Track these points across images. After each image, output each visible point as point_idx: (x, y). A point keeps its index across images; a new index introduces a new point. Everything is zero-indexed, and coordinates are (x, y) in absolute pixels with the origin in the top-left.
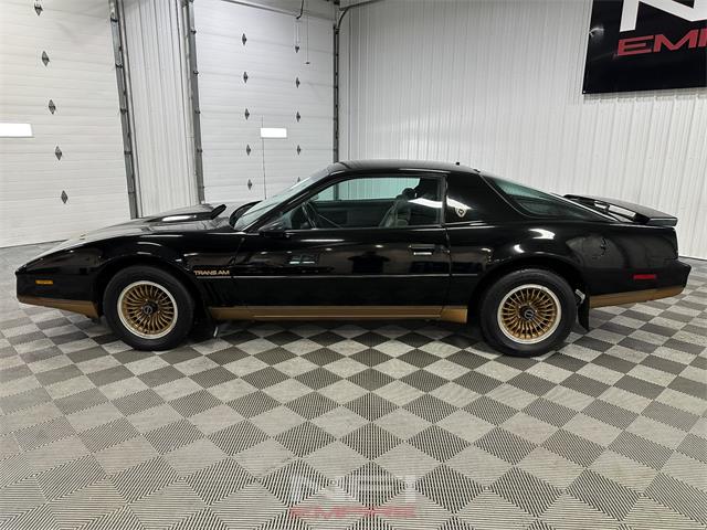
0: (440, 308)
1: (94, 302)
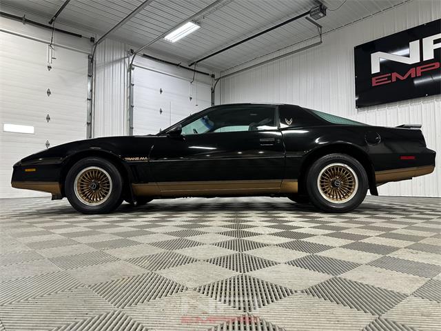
0: (280, 181)
1: (60, 183)
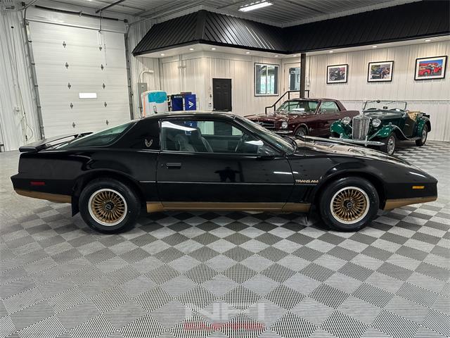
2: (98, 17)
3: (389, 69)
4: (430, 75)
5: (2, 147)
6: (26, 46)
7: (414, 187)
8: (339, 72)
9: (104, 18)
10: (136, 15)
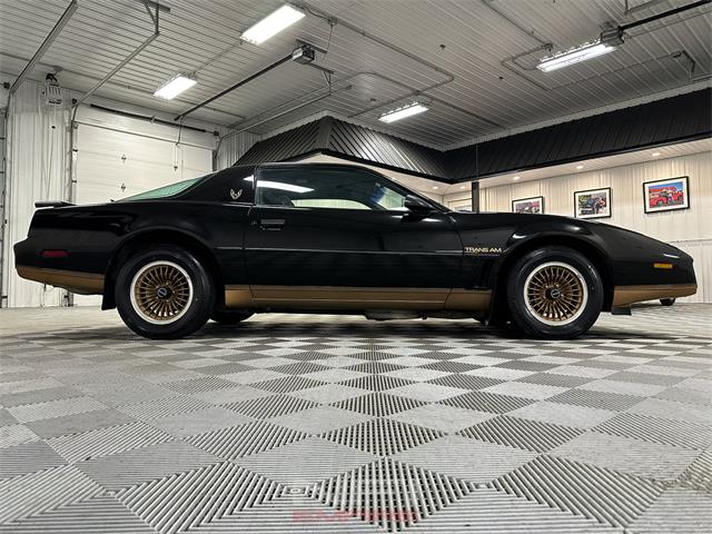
2: (177, 125)
3: (604, 200)
4: (667, 204)
5: (4, 300)
6: (68, 156)
7: (656, 266)
8: (531, 208)
9: (185, 127)
10: (231, 127)
